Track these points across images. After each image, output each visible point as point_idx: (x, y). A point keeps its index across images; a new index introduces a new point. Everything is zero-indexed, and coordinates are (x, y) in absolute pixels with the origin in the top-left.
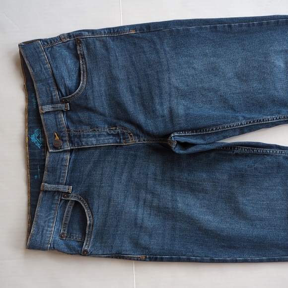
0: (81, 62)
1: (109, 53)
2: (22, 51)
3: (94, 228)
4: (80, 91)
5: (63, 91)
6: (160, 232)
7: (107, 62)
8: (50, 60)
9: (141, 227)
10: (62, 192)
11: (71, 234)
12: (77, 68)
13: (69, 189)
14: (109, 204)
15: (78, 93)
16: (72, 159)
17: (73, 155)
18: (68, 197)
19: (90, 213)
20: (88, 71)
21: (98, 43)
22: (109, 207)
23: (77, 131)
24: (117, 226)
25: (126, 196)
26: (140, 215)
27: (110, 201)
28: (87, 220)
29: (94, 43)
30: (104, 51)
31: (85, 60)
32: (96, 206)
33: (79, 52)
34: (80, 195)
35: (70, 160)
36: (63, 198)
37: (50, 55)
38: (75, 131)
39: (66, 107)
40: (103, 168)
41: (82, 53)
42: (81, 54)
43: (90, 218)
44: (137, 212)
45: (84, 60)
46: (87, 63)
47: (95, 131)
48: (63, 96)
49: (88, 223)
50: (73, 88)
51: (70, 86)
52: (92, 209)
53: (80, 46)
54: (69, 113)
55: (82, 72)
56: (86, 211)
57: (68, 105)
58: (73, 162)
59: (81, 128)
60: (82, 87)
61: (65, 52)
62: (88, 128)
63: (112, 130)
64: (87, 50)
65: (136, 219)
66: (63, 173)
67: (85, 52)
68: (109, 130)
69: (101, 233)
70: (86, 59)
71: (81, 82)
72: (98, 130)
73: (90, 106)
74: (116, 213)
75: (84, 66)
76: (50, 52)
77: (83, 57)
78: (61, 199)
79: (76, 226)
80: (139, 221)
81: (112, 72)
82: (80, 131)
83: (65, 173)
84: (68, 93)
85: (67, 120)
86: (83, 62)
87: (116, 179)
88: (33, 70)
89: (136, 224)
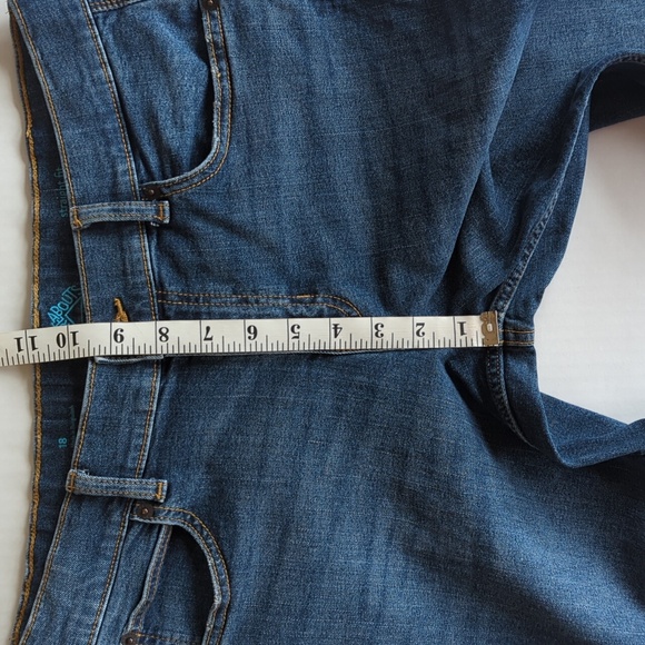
0: (214, 70)
1: (307, 50)
2: (19, 16)
3: (233, 616)
4: (211, 166)
5: (153, 160)
6: (433, 629)
7: (303, 80)
8: (114, 57)
9: (379, 616)
10: (136, 501)
12: (202, 89)
13: (157, 490)
14: (282, 542)
15: (203, 173)
16: (167, 390)
17: (173, 378)
18: (155, 514)
19: (223, 569)
20: (239, 103)
21: (273, 14)
22: (282, 550)
23: (188, 300)
24: (304, 612)
25: (336, 519)
26: (376, 580)
27: (285, 532)
28: (213, 594)
29: (264, 11)
30: (291, 44)
31: (229, 66)
32: (242, 546)
33: (208, 37)
34: (192, 508)
35: (161, 394)
36: (136, 518)
37: (115, 38)
38: (182, 299)
39: (158, 212)
40: (268, 424)
41: (219, 39)
42: (215, 43)
43: (222, 584)
44: (368, 567)
45: (224, 65)
46: (236, 76)
47: (247, 301)
48: (151, 176)
49: (217, 602)
50: (185, 154)
51: (175, 144)
52: (232, 556)
53: (213, 17)
54: (170, 238)
55: (217, 103)
56: (210, 562)
57: (167, 208)
58: (172, 400)
59: (204, 290)
60: (219, 154)
61: (165, 31)
62: (225, 290)
63: (301, 301)
64: (237, 32)
65: (364, 592)
66: (139, 436)
67: (231, 38)
68: (292, 301)
69: (253, 631)
70: (234, 62)
71: (216, 139)
72: (257, 302)
73: (237, 218)
74: (302, 574)
75: (228, 86)
76: (113, 26)
77: (224, 55)
78: (132, 523)
79: (176, 609)
80: (373, 599)
81: (314, 113)
82: (197, 300)
83: (144, 436)
84: (168, 171)
85: (158, 259)
86: (221, 70)
87: (309, 460)
88: (55, 84)
89: (363, 607)
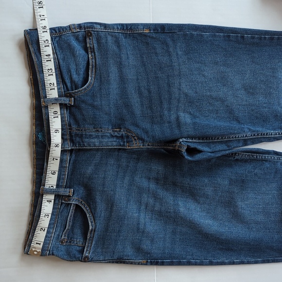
0: (90, 56)
1: (120, 50)
2: (27, 37)
3: (96, 233)
4: (88, 87)
5: (69, 85)
6: (162, 236)
7: (118, 60)
8: (57, 51)
9: (143, 232)
10: (63, 196)
11: (71, 238)
12: (86, 62)
13: (70, 192)
14: (111, 209)
15: (85, 89)
16: (72, 160)
17: (74, 156)
18: (69, 200)
19: (92, 218)
20: (98, 67)
21: (109, 38)
22: (111, 212)
23: (79, 130)
24: (119, 231)
25: (128, 201)
26: (142, 221)
27: (112, 206)
28: (89, 225)
29: (106, 37)
30: (115, 48)
31: (95, 54)
32: (98, 210)
33: (88, 45)
34: (81, 198)
35: (69, 161)
36: (63, 202)
37: (58, 45)
38: (77, 130)
39: (70, 101)
40: (105, 171)
41: (92, 46)
42: (90, 47)
43: (92, 223)
44: (139, 216)
45: (93, 54)
46: (97, 57)
47: (98, 131)
48: (68, 90)
49: (90, 228)
50: (80, 83)
51: (76, 80)
52: (95, 214)
53: (90, 39)
54: (73, 109)
55: (90, 67)
56: (88, 215)
57: (73, 100)
58: (73, 163)
59: (84, 127)
60: (90, 83)
61: (74, 43)
62: (91, 127)
63: (116, 131)
64: (98, 45)
65: (138, 224)
66: (63, 175)
67: (96, 46)
68: (113, 131)
69: (103, 238)
70: (96, 53)
71: (90, 78)
72: (101, 131)
73: (96, 103)
74: (118, 219)
75: (94, 61)
76: (57, 41)
77: (93, 51)
78: (62, 203)
79: (78, 232)
80: (141, 227)
81: (122, 71)
82: (82, 130)
83: (65, 175)
84: (74, 88)
85: (69, 117)
86: (92, 56)
87: (119, 182)
88: (38, 59)
89: (138, 229)
